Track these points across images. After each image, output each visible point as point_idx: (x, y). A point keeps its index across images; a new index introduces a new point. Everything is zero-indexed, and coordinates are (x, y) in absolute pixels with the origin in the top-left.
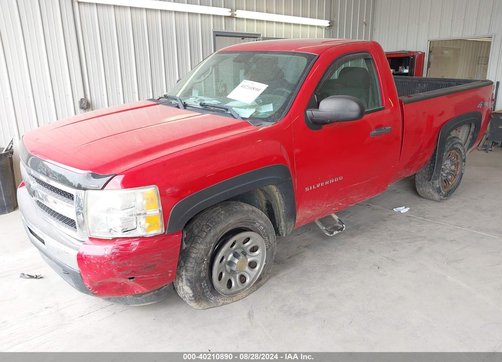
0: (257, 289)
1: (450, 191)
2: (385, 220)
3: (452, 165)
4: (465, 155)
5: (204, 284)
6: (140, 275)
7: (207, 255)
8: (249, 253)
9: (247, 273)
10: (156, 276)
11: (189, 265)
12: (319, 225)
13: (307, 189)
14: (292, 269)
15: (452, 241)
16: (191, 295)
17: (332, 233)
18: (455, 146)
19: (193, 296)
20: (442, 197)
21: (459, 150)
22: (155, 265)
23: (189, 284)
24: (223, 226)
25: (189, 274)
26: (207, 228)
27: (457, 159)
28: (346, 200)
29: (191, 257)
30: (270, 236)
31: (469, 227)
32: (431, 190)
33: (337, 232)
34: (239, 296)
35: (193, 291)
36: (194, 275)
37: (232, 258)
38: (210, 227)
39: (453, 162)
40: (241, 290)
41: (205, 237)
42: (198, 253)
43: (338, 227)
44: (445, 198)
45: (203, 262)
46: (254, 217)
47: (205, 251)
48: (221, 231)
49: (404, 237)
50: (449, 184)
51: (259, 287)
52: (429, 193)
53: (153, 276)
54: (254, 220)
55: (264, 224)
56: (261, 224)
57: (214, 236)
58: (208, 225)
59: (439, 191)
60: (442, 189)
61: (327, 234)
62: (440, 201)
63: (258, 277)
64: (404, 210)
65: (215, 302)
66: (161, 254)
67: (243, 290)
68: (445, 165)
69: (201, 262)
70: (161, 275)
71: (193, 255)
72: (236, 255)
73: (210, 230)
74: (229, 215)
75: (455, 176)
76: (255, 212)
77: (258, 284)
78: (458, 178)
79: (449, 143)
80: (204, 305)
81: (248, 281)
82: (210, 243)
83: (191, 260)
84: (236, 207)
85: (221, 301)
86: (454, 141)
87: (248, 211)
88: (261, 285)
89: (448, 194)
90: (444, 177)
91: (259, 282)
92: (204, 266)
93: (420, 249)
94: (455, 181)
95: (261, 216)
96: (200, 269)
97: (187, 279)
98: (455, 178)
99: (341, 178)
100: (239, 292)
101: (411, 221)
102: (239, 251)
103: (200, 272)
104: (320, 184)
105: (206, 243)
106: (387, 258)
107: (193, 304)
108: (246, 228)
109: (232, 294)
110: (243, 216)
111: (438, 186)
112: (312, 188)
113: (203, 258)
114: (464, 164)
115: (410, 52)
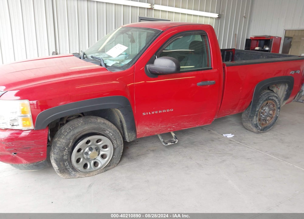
0: (105, 171)
1: (266, 127)
2: (213, 141)
3: (270, 110)
4: (279, 104)
5: (66, 164)
6: (20, 152)
7: (67, 146)
8: (101, 149)
9: (99, 161)
10: (32, 155)
11: (55, 151)
12: (160, 138)
13: (144, 114)
14: (134, 163)
15: (248, 159)
16: (57, 169)
17: (167, 144)
18: (271, 98)
19: (59, 169)
20: (259, 131)
21: (275, 101)
22: (30, 147)
23: (55, 162)
24: (80, 130)
25: (55, 156)
26: (69, 130)
27: (274, 106)
28: (178, 124)
29: (57, 146)
30: (118, 140)
31: (266, 151)
32: (251, 125)
33: (171, 144)
34: (91, 174)
35: (58, 167)
36: (58, 157)
37: (87, 151)
38: (70, 129)
39: (270, 108)
40: (94, 171)
41: (67, 135)
42: (61, 144)
43: (173, 140)
44: (261, 132)
45: (65, 150)
46: (104, 127)
47: (66, 144)
48: (77, 133)
49: (218, 153)
50: (266, 122)
51: (106, 171)
52: (250, 127)
53: (29, 154)
54: (104, 129)
55: (112, 132)
56: (110, 132)
57: (72, 136)
58: (70, 128)
59: (256, 126)
60: (258, 125)
61: (163, 144)
62: (258, 133)
63: (107, 164)
64: (230, 136)
65: (75, 175)
66: (33, 142)
67: (95, 170)
68: (265, 110)
69: (63, 150)
70: (35, 154)
71: (58, 145)
72: (91, 149)
73: (70, 132)
74: (85, 124)
75: (271, 118)
76: (105, 124)
77: (106, 169)
78: (273, 119)
79: (265, 96)
80: (67, 175)
81: (99, 166)
82: (70, 139)
83: (57, 148)
84: (91, 119)
85: (78, 175)
86: (270, 94)
87: (100, 123)
88: (108, 170)
89: (264, 130)
90: (263, 117)
91: (107, 168)
92: (66, 152)
93: (224, 161)
94: (272, 121)
95: (110, 127)
96: (62, 154)
97: (54, 159)
98: (271, 119)
99: (172, 110)
100: (92, 171)
101: (230, 143)
102: (93, 147)
103: (63, 156)
104: (155, 112)
105: (67, 139)
106: (197, 163)
107: (59, 174)
108: (100, 133)
109: (87, 172)
110: (95, 126)
111: (255, 123)
112: (148, 113)
113: (64, 148)
114: (279, 110)
115: (270, 37)
